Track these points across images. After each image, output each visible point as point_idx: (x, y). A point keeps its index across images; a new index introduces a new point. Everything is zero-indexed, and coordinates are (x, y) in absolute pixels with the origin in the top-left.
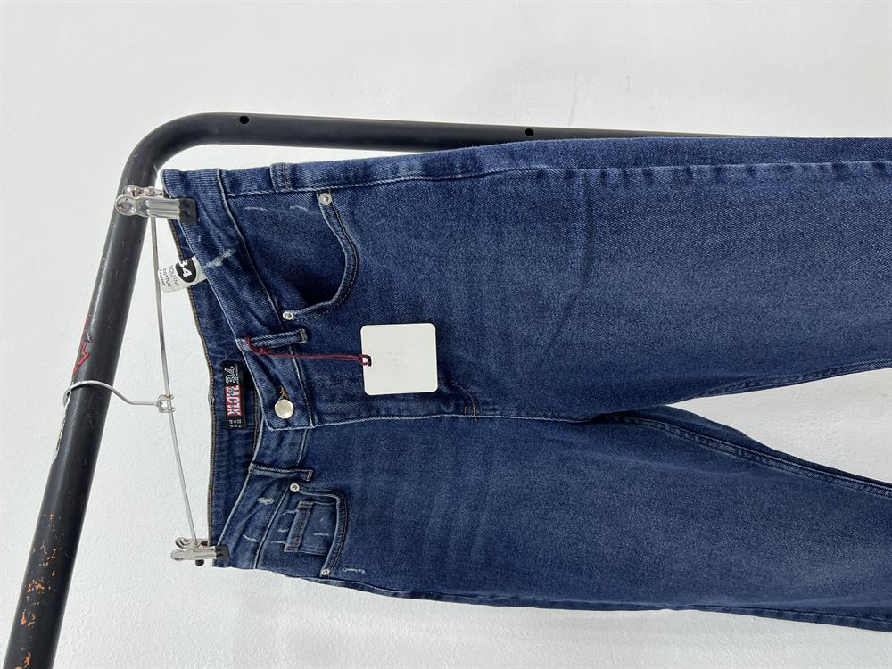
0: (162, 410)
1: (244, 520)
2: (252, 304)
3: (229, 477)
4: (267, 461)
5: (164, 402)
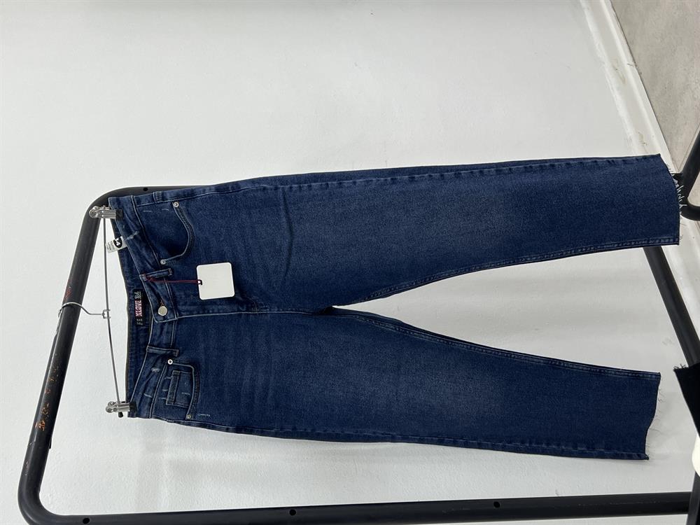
0: (104, 318)
1: (145, 383)
2: (147, 257)
3: (136, 357)
4: (155, 343)
5: (106, 313)
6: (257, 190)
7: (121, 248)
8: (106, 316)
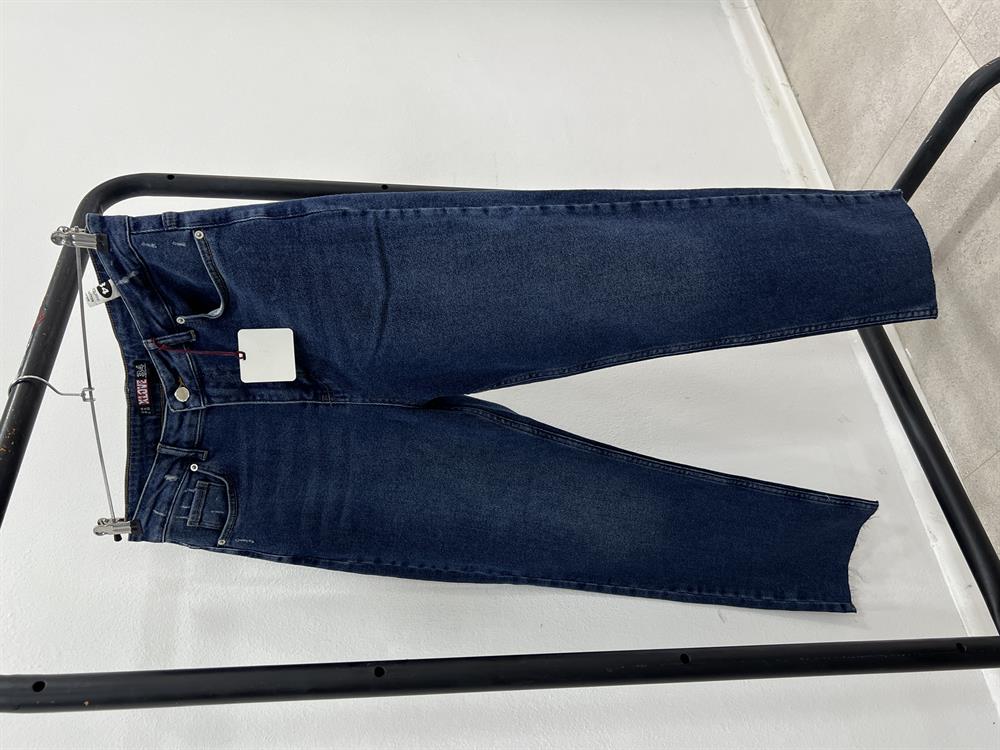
0: (85, 400)
1: (154, 496)
2: (153, 311)
3: (141, 460)
4: (171, 441)
5: (87, 393)
6: (333, 216)
7: (110, 299)
8: (87, 396)
